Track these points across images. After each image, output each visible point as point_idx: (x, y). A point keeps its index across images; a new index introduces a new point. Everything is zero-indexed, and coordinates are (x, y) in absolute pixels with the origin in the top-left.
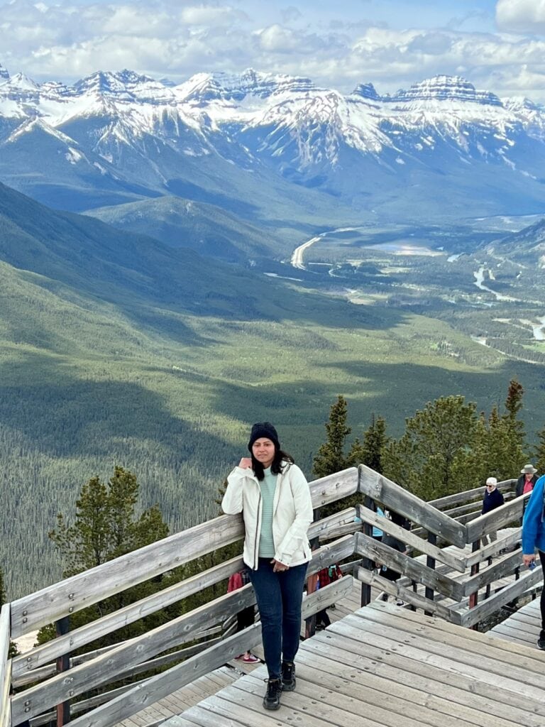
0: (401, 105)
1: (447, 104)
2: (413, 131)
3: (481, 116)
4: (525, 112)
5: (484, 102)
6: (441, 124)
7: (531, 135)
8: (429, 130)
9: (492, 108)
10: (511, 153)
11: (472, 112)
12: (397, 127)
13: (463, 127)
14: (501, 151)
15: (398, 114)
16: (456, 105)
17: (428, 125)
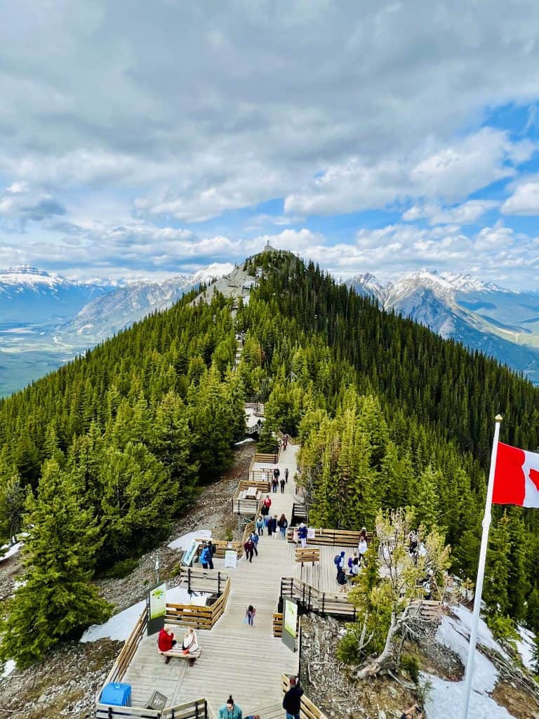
0: (6, 275)
1: (26, 275)
2: (13, 286)
3: (43, 280)
4: (59, 279)
5: (42, 275)
6: (25, 283)
7: (63, 288)
8: (20, 285)
9: (46, 277)
10: (56, 294)
11: (38, 279)
12: (6, 284)
13: (35, 284)
14: (52, 294)
15: (5, 279)
16: (31, 276)
17: (19, 283)
